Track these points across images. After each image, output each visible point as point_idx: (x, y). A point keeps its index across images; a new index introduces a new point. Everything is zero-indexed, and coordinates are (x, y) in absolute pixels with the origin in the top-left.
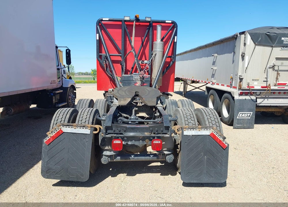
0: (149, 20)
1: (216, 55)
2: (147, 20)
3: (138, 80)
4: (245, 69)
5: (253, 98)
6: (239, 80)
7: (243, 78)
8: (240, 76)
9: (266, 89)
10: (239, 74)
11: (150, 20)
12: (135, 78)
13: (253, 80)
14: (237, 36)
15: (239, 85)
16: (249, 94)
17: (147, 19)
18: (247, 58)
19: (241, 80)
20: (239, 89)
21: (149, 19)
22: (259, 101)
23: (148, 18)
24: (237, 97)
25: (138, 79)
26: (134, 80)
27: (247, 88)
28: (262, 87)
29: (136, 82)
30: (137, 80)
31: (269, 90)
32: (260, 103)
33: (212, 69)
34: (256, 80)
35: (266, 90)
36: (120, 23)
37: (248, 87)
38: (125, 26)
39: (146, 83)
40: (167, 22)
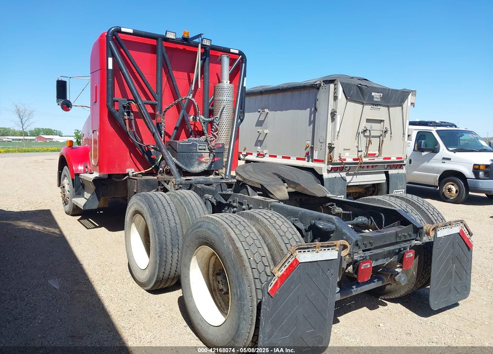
0: (207, 44)
1: (267, 110)
2: (205, 44)
3: (205, 151)
4: (337, 134)
5: (343, 174)
6: (327, 150)
7: (334, 147)
8: (329, 144)
9: (358, 161)
10: (329, 141)
11: (209, 45)
12: (200, 148)
13: (345, 150)
14: (320, 85)
15: (328, 157)
16: (338, 171)
17: (205, 42)
18: (338, 118)
19: (331, 149)
20: (328, 162)
21: (208, 42)
22: (348, 178)
23: (206, 40)
24: (326, 175)
25: (205, 149)
26: (198, 151)
27: (338, 161)
28: (354, 160)
29: (202, 155)
30: (203, 151)
31: (361, 163)
32: (350, 182)
33: (259, 132)
34: (347, 150)
35: (358, 163)
36: (154, 42)
37: (340, 159)
38: (164, 50)
39: (218, 157)
40: (232, 51)
